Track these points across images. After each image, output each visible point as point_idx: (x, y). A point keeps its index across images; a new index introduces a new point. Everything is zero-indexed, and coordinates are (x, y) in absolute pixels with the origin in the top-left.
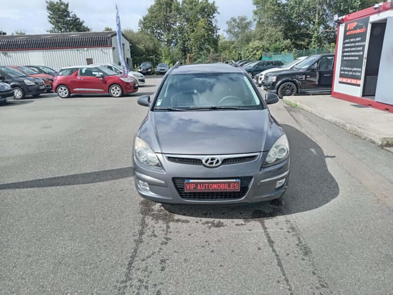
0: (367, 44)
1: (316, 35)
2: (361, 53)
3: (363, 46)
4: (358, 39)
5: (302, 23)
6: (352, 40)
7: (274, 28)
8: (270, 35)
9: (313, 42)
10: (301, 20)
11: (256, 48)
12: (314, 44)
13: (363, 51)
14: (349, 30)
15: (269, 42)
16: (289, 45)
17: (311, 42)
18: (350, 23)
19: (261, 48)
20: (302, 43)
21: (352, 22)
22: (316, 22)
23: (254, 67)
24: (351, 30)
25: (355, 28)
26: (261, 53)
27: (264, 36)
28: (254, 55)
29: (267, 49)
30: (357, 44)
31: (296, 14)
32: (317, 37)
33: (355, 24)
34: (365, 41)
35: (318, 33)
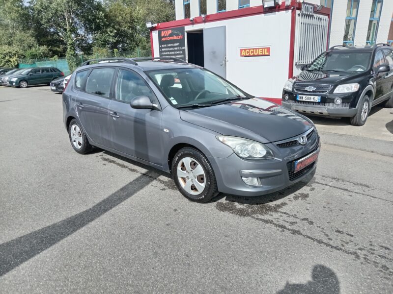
0: (186, 48)
1: (70, 42)
2: (182, 56)
3: (184, 50)
4: (176, 44)
5: (52, 30)
6: (169, 45)
7: (23, 33)
8: (20, 39)
9: (69, 49)
10: (52, 26)
11: (7, 54)
12: (70, 51)
13: (184, 53)
14: (164, 37)
15: (22, 48)
16: (46, 52)
17: (67, 48)
18: (164, 31)
19: (15, 54)
20: (58, 49)
21: (166, 30)
22: (68, 29)
23: (27, 74)
24: (167, 36)
25: (171, 35)
26: (16, 60)
27: (12, 41)
28: (7, 62)
29: (22, 55)
30: (176, 49)
31: (45, 18)
32: (72, 44)
33: (170, 32)
34: (184, 46)
35: (72, 40)
